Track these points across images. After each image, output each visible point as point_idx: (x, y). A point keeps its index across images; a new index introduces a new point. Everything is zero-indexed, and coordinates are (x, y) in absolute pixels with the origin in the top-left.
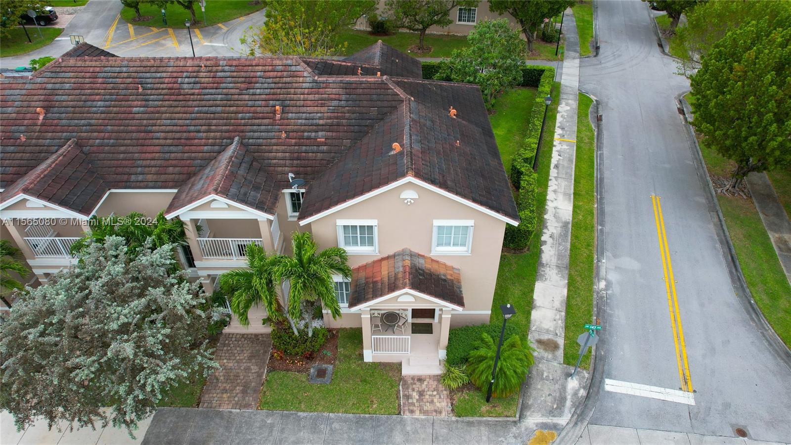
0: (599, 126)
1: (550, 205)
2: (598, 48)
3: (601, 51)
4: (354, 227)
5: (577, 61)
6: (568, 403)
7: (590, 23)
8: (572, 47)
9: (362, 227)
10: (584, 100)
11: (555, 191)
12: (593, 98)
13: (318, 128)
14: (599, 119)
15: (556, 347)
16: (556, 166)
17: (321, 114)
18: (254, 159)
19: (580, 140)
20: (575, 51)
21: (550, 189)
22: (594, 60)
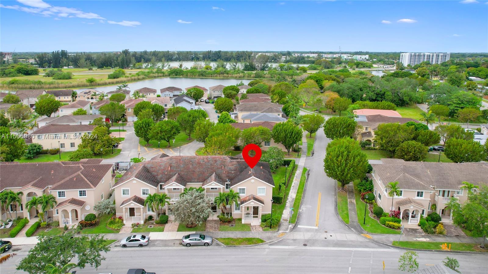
0: (308, 177)
1: (290, 195)
2: (313, 154)
3: (314, 154)
4: (241, 189)
5: (305, 158)
6: (289, 229)
7: (312, 145)
8: (304, 153)
9: (243, 189)
10: (305, 169)
11: (292, 192)
12: (308, 169)
13: (232, 170)
14: (308, 175)
15: (287, 220)
16: (293, 187)
17: (233, 168)
18: (219, 177)
19: (301, 180)
20: (305, 155)
21: (290, 192)
22: (311, 158)
